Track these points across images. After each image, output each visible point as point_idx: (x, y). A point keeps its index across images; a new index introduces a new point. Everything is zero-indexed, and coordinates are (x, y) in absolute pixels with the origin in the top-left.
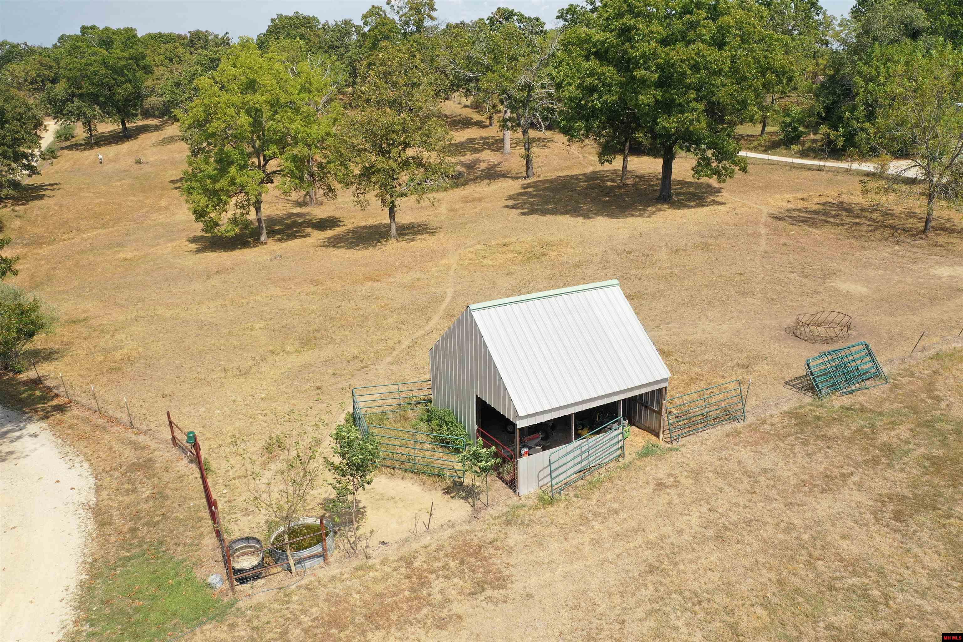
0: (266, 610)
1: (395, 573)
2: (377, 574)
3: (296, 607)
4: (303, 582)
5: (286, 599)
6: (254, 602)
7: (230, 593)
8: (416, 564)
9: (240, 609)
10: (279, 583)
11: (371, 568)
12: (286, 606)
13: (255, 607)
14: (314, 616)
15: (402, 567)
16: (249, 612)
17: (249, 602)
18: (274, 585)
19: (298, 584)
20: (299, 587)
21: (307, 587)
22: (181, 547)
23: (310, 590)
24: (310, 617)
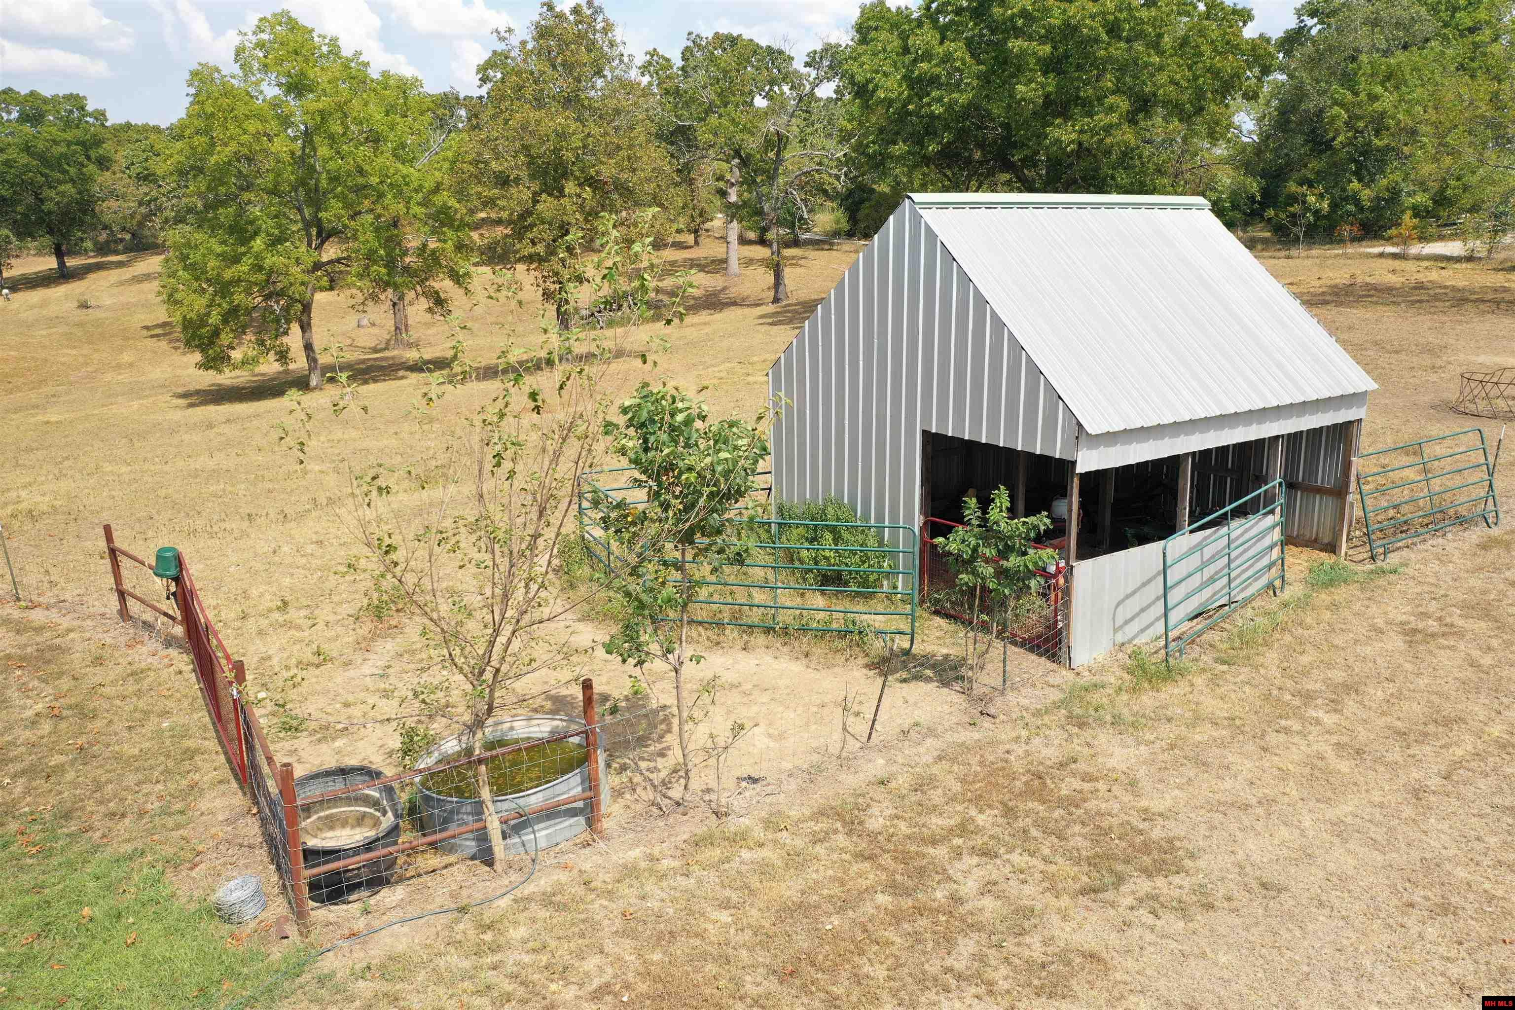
0: (421, 976)
1: (819, 849)
2: (765, 853)
3: (527, 959)
4: (529, 889)
5: (488, 937)
6: (376, 952)
7: (292, 930)
8: (875, 823)
9: (331, 976)
10: (453, 896)
11: (739, 838)
12: (489, 959)
13: (382, 966)
14: (596, 983)
15: (836, 831)
16: (361, 984)
17: (358, 954)
18: (439, 901)
19: (518, 893)
20: (523, 903)
21: (548, 900)
22: (127, 821)
23: (561, 907)
24: (581, 985)
